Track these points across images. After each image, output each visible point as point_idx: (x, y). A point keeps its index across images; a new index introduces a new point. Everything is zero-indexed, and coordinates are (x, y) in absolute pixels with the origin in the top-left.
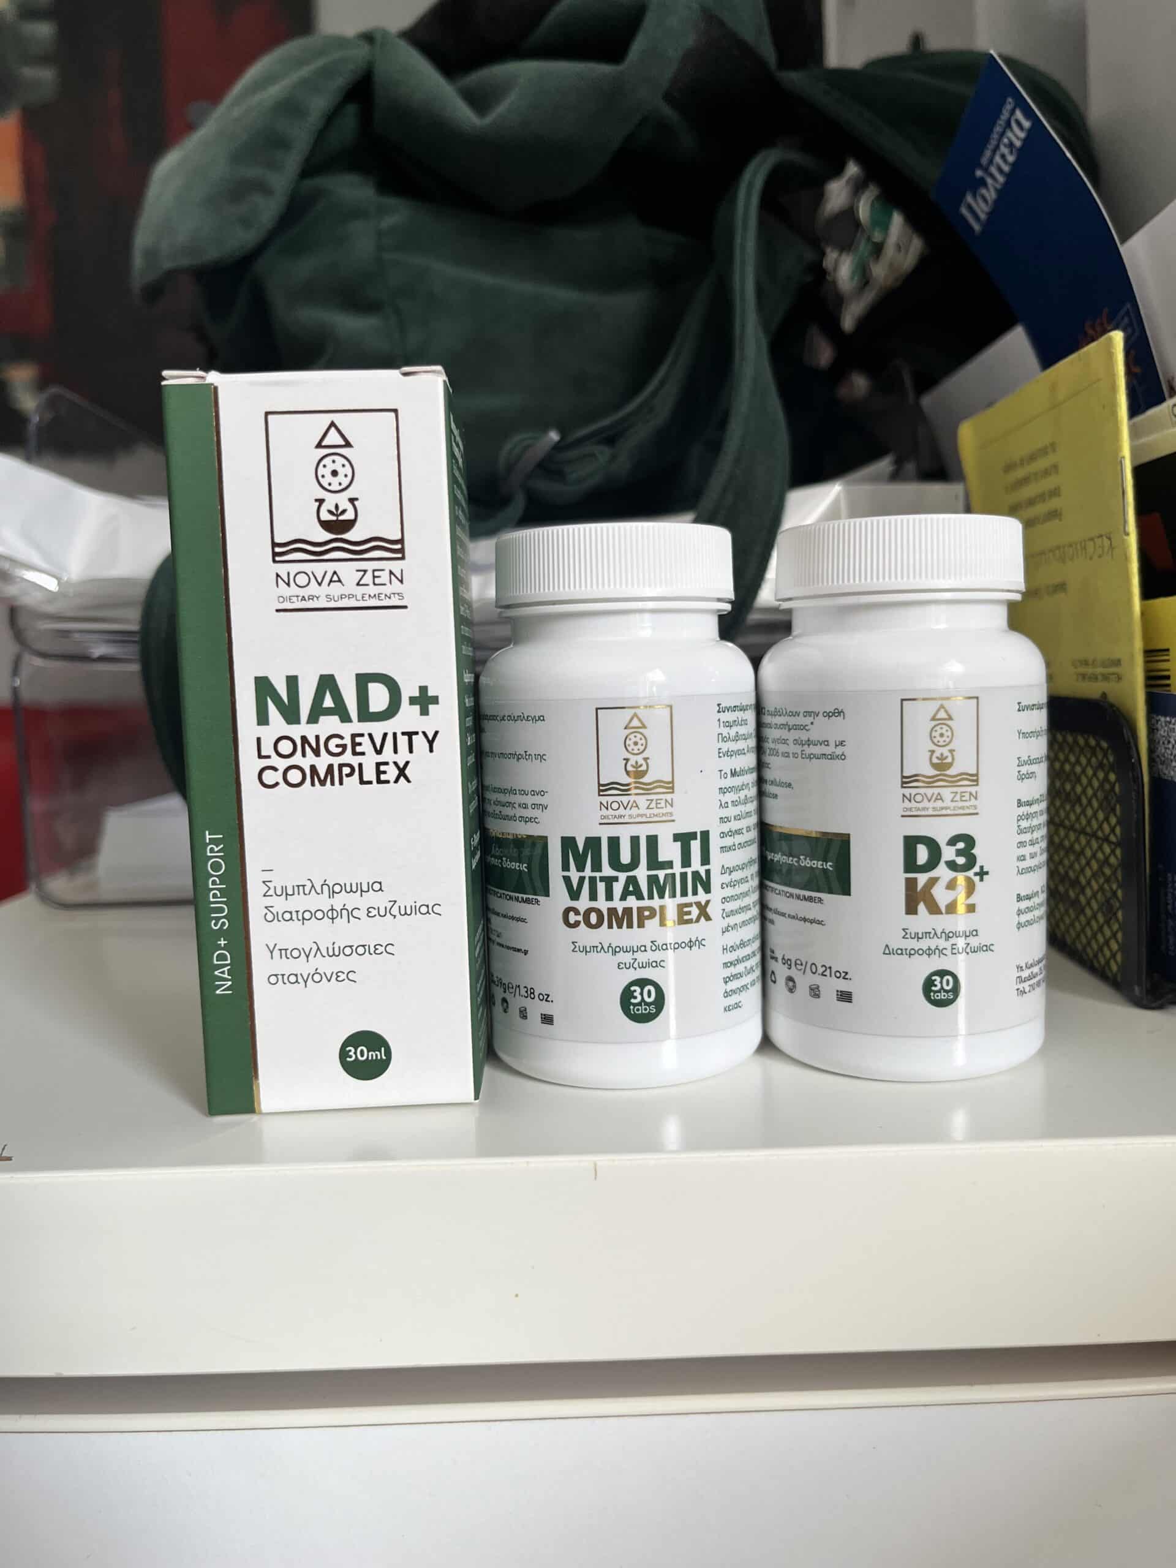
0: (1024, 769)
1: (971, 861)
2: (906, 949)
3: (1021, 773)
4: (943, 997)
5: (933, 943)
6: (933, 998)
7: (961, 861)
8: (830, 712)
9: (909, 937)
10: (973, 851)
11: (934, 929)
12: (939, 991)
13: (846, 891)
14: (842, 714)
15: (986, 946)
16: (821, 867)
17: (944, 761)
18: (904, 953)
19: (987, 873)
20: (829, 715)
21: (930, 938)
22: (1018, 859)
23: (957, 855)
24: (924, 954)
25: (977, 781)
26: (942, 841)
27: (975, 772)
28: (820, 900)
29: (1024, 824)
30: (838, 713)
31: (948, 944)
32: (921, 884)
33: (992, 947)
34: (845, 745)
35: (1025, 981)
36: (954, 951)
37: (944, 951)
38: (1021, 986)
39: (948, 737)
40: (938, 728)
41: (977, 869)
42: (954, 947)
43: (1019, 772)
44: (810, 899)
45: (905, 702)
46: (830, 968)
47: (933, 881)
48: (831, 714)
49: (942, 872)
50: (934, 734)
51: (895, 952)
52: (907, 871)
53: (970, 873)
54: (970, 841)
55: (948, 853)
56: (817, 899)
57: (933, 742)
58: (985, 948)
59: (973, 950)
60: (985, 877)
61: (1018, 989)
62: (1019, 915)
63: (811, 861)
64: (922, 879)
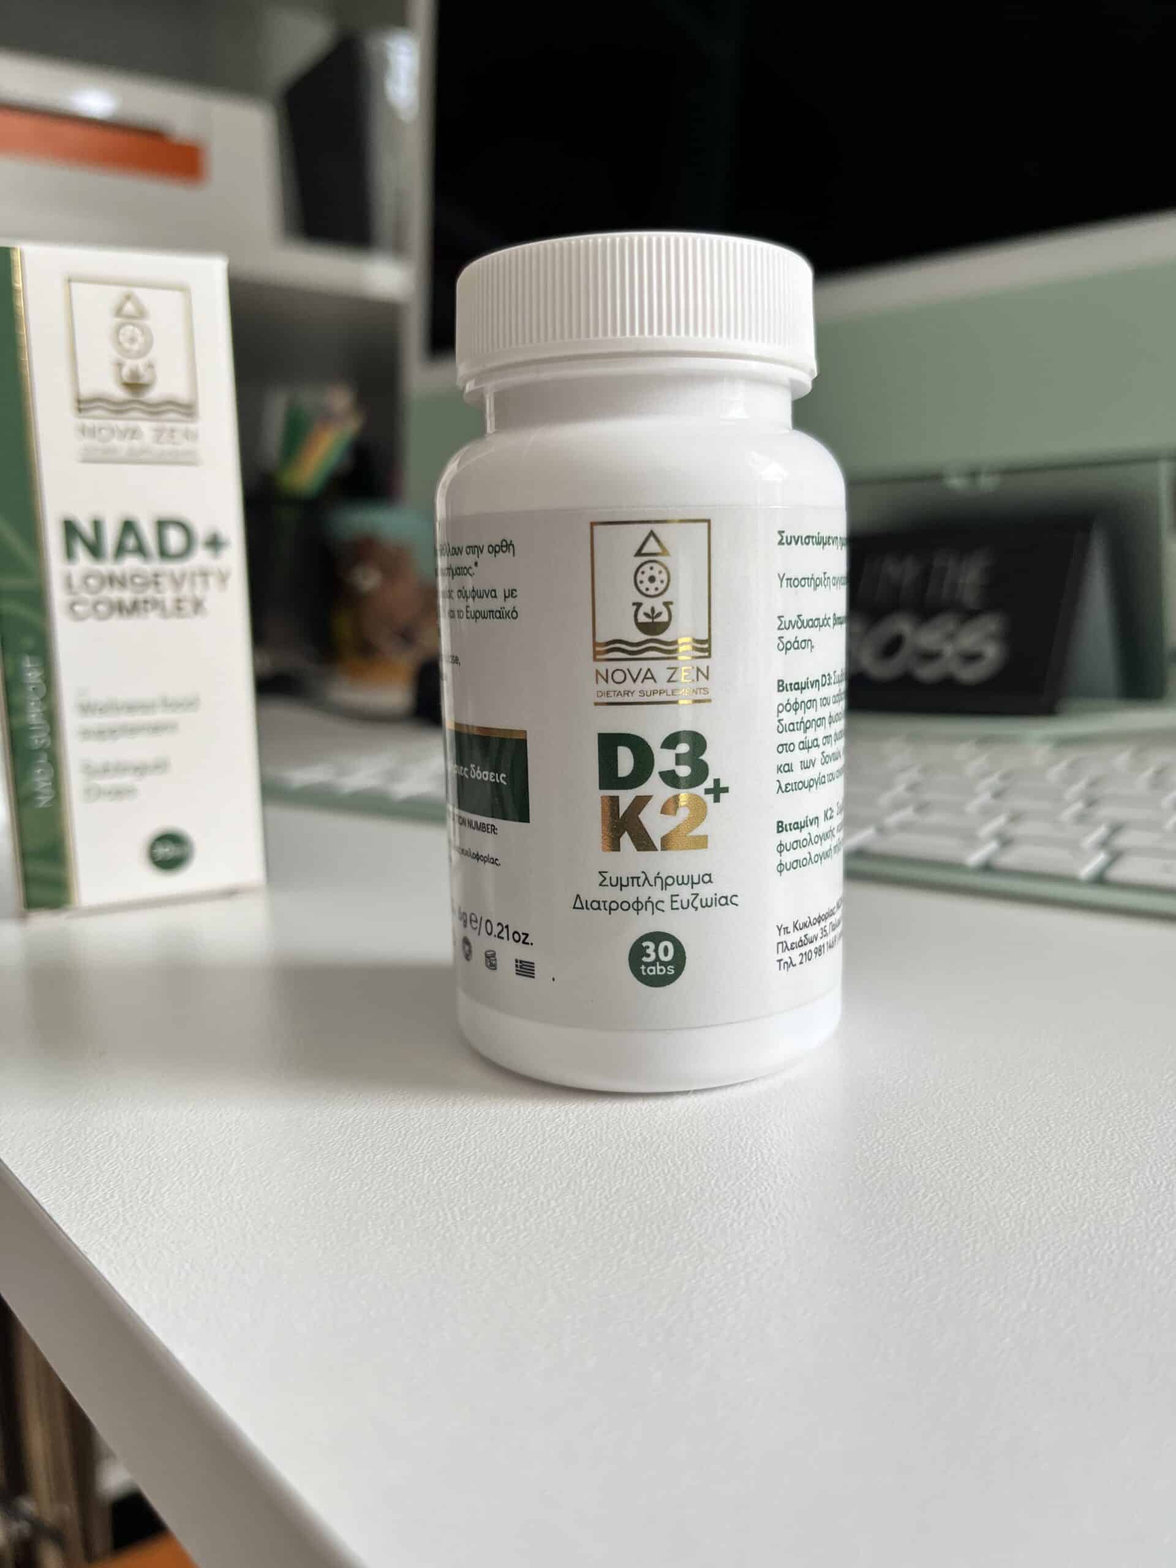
0: (790, 635)
1: (700, 772)
2: (605, 902)
3: (785, 641)
4: (659, 973)
5: (644, 893)
6: (644, 973)
7: (684, 771)
8: (497, 545)
9: (609, 884)
10: (703, 757)
11: (643, 872)
12: (653, 964)
13: (523, 816)
14: (511, 547)
15: (726, 898)
16: (494, 780)
17: (655, 620)
18: (602, 907)
19: (726, 790)
20: (495, 550)
21: (639, 886)
22: (779, 769)
23: (678, 763)
24: (631, 909)
25: (709, 650)
26: (655, 742)
27: (705, 637)
28: (494, 829)
29: (788, 717)
30: (506, 546)
31: (665, 895)
32: (624, 805)
33: (734, 900)
34: (516, 596)
35: (792, 949)
36: (675, 905)
37: (660, 905)
38: (785, 955)
39: (662, 582)
40: (646, 568)
41: (709, 783)
42: (674, 899)
43: (780, 638)
44: (482, 827)
45: (597, 528)
46: (507, 927)
47: (641, 802)
48: (497, 549)
49: (655, 787)
50: (640, 577)
51: (589, 906)
52: (602, 786)
53: (699, 790)
54: (698, 742)
55: (664, 760)
56: (490, 827)
57: (639, 590)
58: (723, 901)
59: (704, 904)
60: (723, 796)
61: (780, 961)
62: (781, 852)
63: (482, 772)
64: (626, 798)
